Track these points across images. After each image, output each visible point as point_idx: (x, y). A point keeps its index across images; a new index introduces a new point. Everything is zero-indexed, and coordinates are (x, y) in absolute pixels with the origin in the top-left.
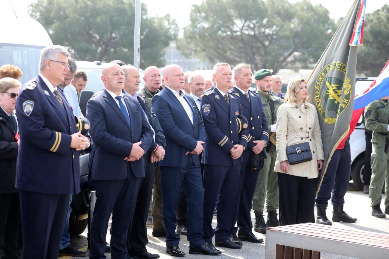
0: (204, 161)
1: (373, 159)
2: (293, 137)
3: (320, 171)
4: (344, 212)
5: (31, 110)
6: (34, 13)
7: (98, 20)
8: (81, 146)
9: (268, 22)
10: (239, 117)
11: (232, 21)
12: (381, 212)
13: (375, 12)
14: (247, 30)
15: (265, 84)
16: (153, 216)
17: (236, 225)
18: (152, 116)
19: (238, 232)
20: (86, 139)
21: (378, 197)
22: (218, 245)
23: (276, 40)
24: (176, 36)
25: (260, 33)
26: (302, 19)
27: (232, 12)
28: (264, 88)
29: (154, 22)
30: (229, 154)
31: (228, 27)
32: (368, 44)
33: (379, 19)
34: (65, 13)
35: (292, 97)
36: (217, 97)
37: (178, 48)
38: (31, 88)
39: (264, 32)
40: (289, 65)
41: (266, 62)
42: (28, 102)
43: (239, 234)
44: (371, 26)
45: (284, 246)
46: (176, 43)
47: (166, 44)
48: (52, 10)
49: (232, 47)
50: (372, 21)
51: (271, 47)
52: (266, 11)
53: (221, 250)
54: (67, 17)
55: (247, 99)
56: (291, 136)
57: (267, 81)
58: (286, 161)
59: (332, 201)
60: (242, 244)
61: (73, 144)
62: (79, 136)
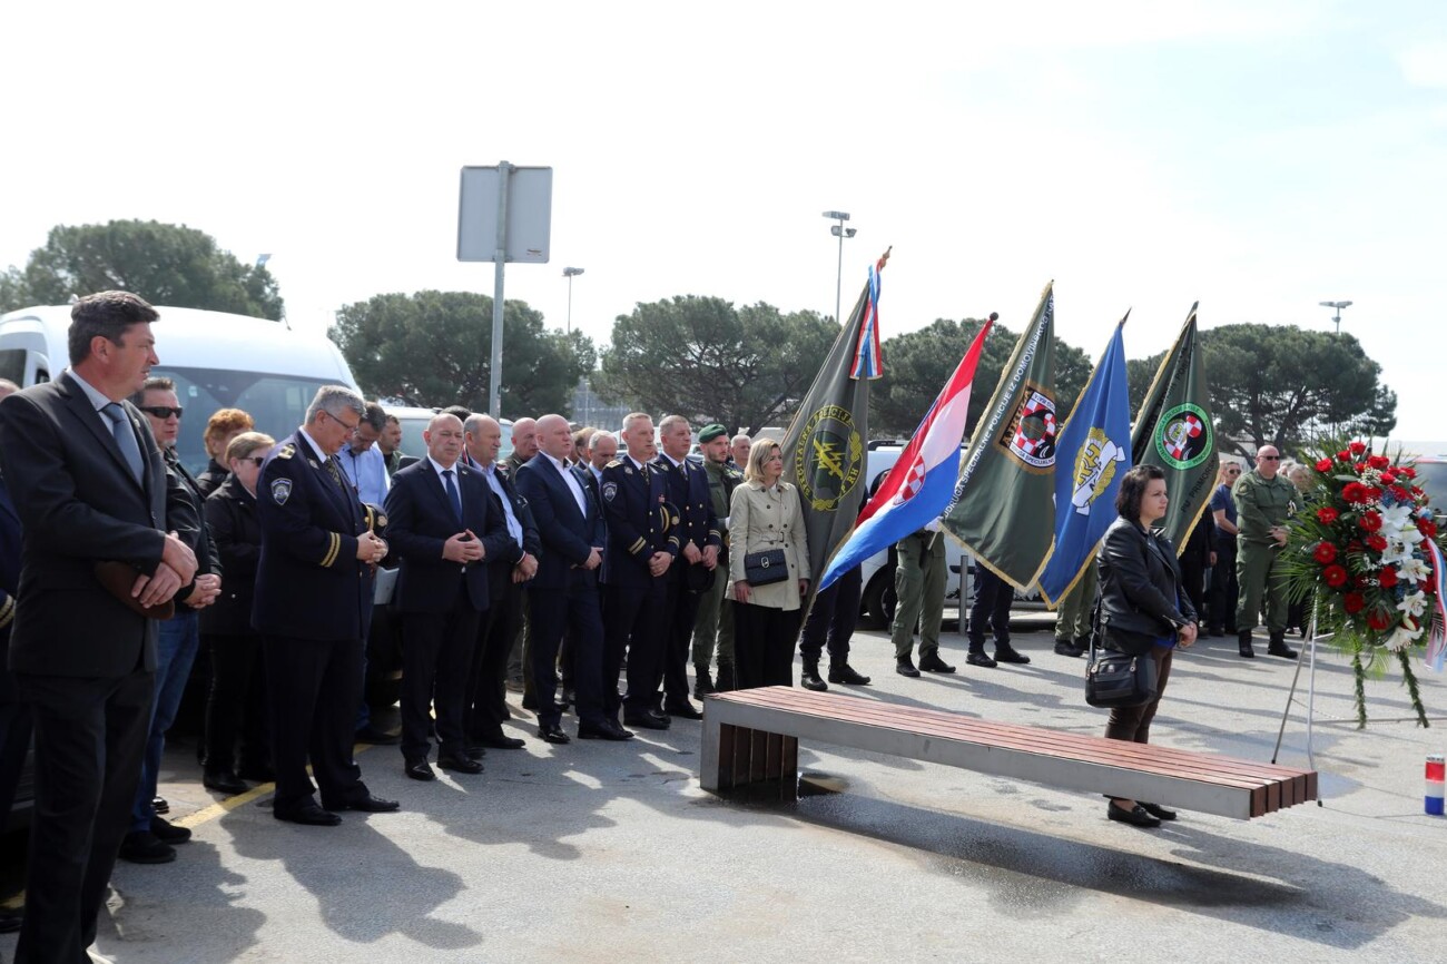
0: (603, 579)
1: (899, 578)
2: (758, 540)
3: (804, 599)
4: (848, 666)
5: (287, 494)
6: (348, 325)
7: (460, 338)
8: (375, 555)
9: (742, 346)
10: (664, 505)
11: (684, 344)
12: (912, 667)
13: (921, 331)
14: (707, 360)
15: (717, 450)
16: (524, 671)
17: (661, 688)
18: (519, 502)
19: (664, 700)
20: (382, 543)
21: (907, 642)
22: (627, 723)
23: (757, 376)
24: (590, 367)
25: (730, 365)
26: (800, 343)
27: (684, 329)
28: (715, 456)
29: (553, 345)
30: (647, 567)
31: (677, 355)
32: (909, 385)
33: (927, 343)
34: (402, 326)
35: (755, 474)
36: (629, 470)
37: (594, 388)
38: (286, 456)
39: (737, 363)
40: (778, 419)
41: (740, 414)
42: (282, 480)
43: (666, 705)
44: (914, 356)
45: (734, 726)
46: (591, 380)
47: (574, 382)
48: (380, 320)
49: (683, 388)
50: (917, 347)
51: (748, 388)
52: (741, 328)
53: (633, 732)
54: (405, 334)
55: (682, 476)
56: (755, 538)
57: (720, 443)
58: (745, 581)
59: (829, 648)
60: (669, 722)
61: (361, 553)
62: (372, 538)
